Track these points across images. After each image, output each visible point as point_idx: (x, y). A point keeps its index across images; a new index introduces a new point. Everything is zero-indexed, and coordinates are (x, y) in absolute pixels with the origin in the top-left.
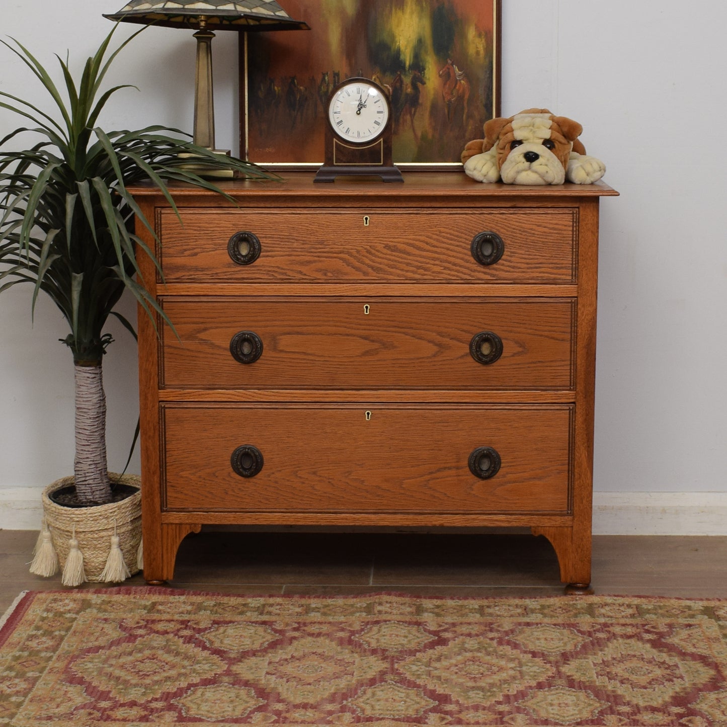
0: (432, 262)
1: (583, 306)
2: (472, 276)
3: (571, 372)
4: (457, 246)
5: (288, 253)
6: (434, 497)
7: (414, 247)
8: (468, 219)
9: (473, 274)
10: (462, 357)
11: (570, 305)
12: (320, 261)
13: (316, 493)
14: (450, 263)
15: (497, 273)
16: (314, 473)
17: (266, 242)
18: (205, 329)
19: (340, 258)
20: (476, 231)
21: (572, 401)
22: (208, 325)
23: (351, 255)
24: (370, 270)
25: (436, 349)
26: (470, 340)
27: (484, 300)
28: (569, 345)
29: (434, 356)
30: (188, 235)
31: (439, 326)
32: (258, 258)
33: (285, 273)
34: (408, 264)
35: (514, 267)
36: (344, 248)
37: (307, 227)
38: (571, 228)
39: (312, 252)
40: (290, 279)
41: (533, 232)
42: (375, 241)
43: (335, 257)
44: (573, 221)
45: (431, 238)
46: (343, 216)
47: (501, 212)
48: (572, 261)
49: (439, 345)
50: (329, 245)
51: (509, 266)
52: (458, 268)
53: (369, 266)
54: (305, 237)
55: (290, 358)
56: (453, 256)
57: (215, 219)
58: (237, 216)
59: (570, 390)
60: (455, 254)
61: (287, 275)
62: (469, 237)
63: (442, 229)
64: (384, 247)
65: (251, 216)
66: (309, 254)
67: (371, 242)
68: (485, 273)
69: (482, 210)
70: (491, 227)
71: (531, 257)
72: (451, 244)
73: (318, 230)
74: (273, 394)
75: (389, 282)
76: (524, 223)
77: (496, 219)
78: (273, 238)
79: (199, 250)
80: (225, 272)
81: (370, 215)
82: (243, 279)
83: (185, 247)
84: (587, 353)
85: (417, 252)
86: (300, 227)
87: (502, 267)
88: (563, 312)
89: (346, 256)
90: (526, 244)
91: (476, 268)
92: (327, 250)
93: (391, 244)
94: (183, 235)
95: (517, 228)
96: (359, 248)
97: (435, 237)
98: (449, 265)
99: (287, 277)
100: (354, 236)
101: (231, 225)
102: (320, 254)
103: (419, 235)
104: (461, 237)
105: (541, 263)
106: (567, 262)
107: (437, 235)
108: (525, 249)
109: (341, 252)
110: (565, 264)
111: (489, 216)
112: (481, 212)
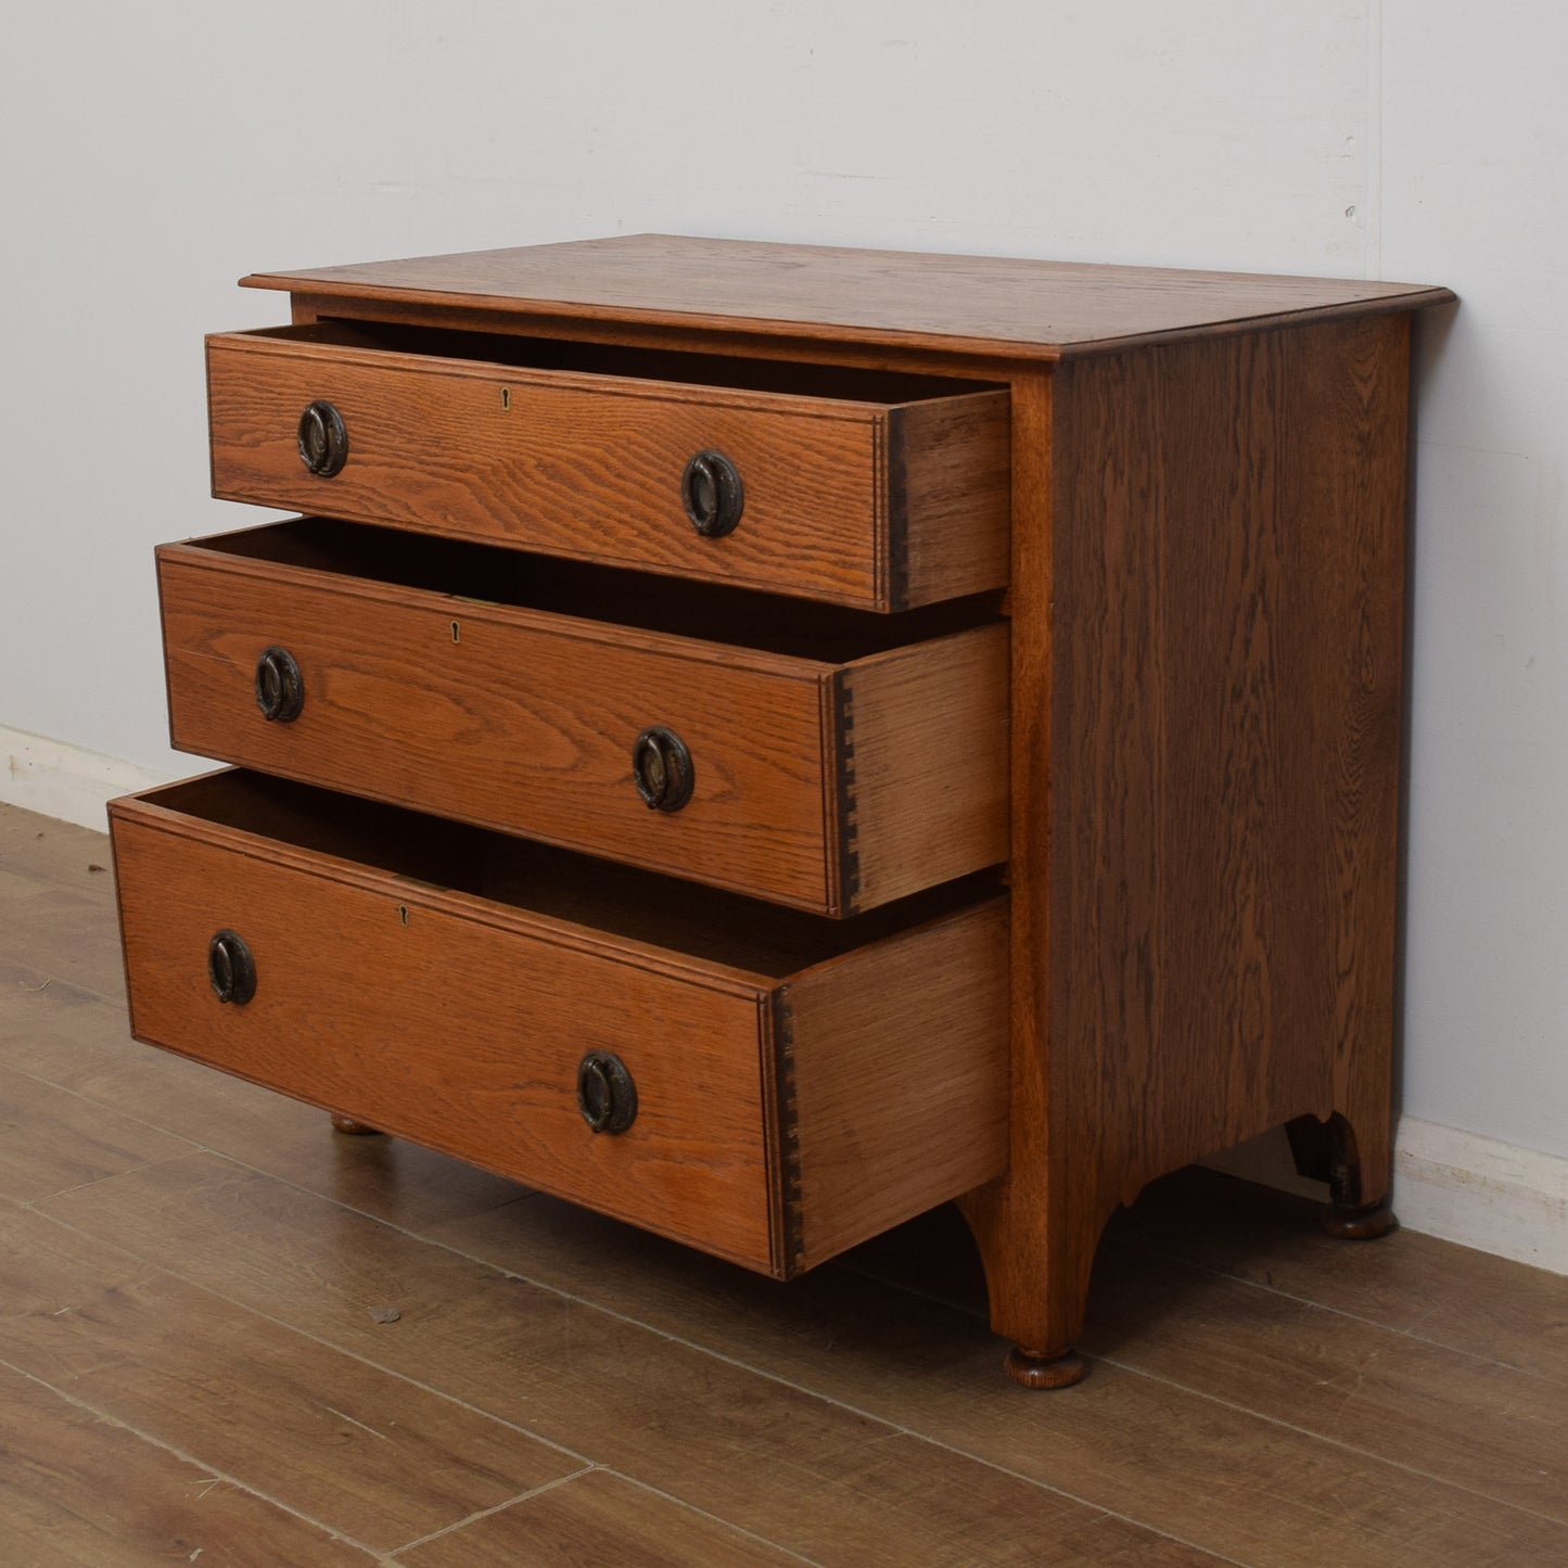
0: (618, 515)
2: (687, 561)
4: (660, 480)
5: (387, 459)
7: (586, 474)
8: (676, 413)
9: (688, 556)
12: (438, 486)
14: (648, 521)
15: (730, 559)
17: (356, 428)
19: (467, 483)
20: (692, 446)
23: (483, 477)
24: (514, 518)
30: (245, 399)
32: (344, 465)
33: (386, 505)
34: (576, 514)
35: (763, 550)
36: (472, 460)
37: (414, 401)
38: (870, 462)
39: (422, 462)
40: (393, 521)
41: (797, 462)
42: (521, 450)
43: (459, 480)
44: (874, 444)
45: (613, 454)
47: (737, 402)
48: (875, 550)
51: (752, 545)
52: (660, 537)
53: (514, 509)
54: (412, 426)
56: (654, 506)
57: (283, 368)
58: (311, 363)
60: (656, 500)
61: (389, 511)
62: (679, 461)
63: (632, 435)
64: (536, 466)
65: (333, 366)
66: (419, 466)
67: (515, 452)
68: (710, 557)
70: (718, 439)
72: (648, 474)
73: (430, 410)
76: (778, 436)
77: (727, 418)
78: (364, 421)
79: (262, 434)
80: (300, 490)
81: (510, 385)
82: (326, 508)
83: (242, 426)
85: (590, 485)
86: (402, 400)
87: (740, 546)
89: (476, 479)
90: (786, 494)
91: (693, 542)
92: (445, 460)
93: (548, 459)
94: (239, 399)
95: (766, 447)
96: (496, 463)
97: (621, 452)
98: (646, 527)
99: (389, 516)
100: (487, 433)
101: (303, 385)
102: (435, 469)
103: (594, 445)
104: (664, 459)
105: (814, 547)
106: (865, 551)
107: (624, 448)
108: (784, 506)
109: (468, 469)
110: (861, 556)
111: (714, 411)
112: (700, 398)
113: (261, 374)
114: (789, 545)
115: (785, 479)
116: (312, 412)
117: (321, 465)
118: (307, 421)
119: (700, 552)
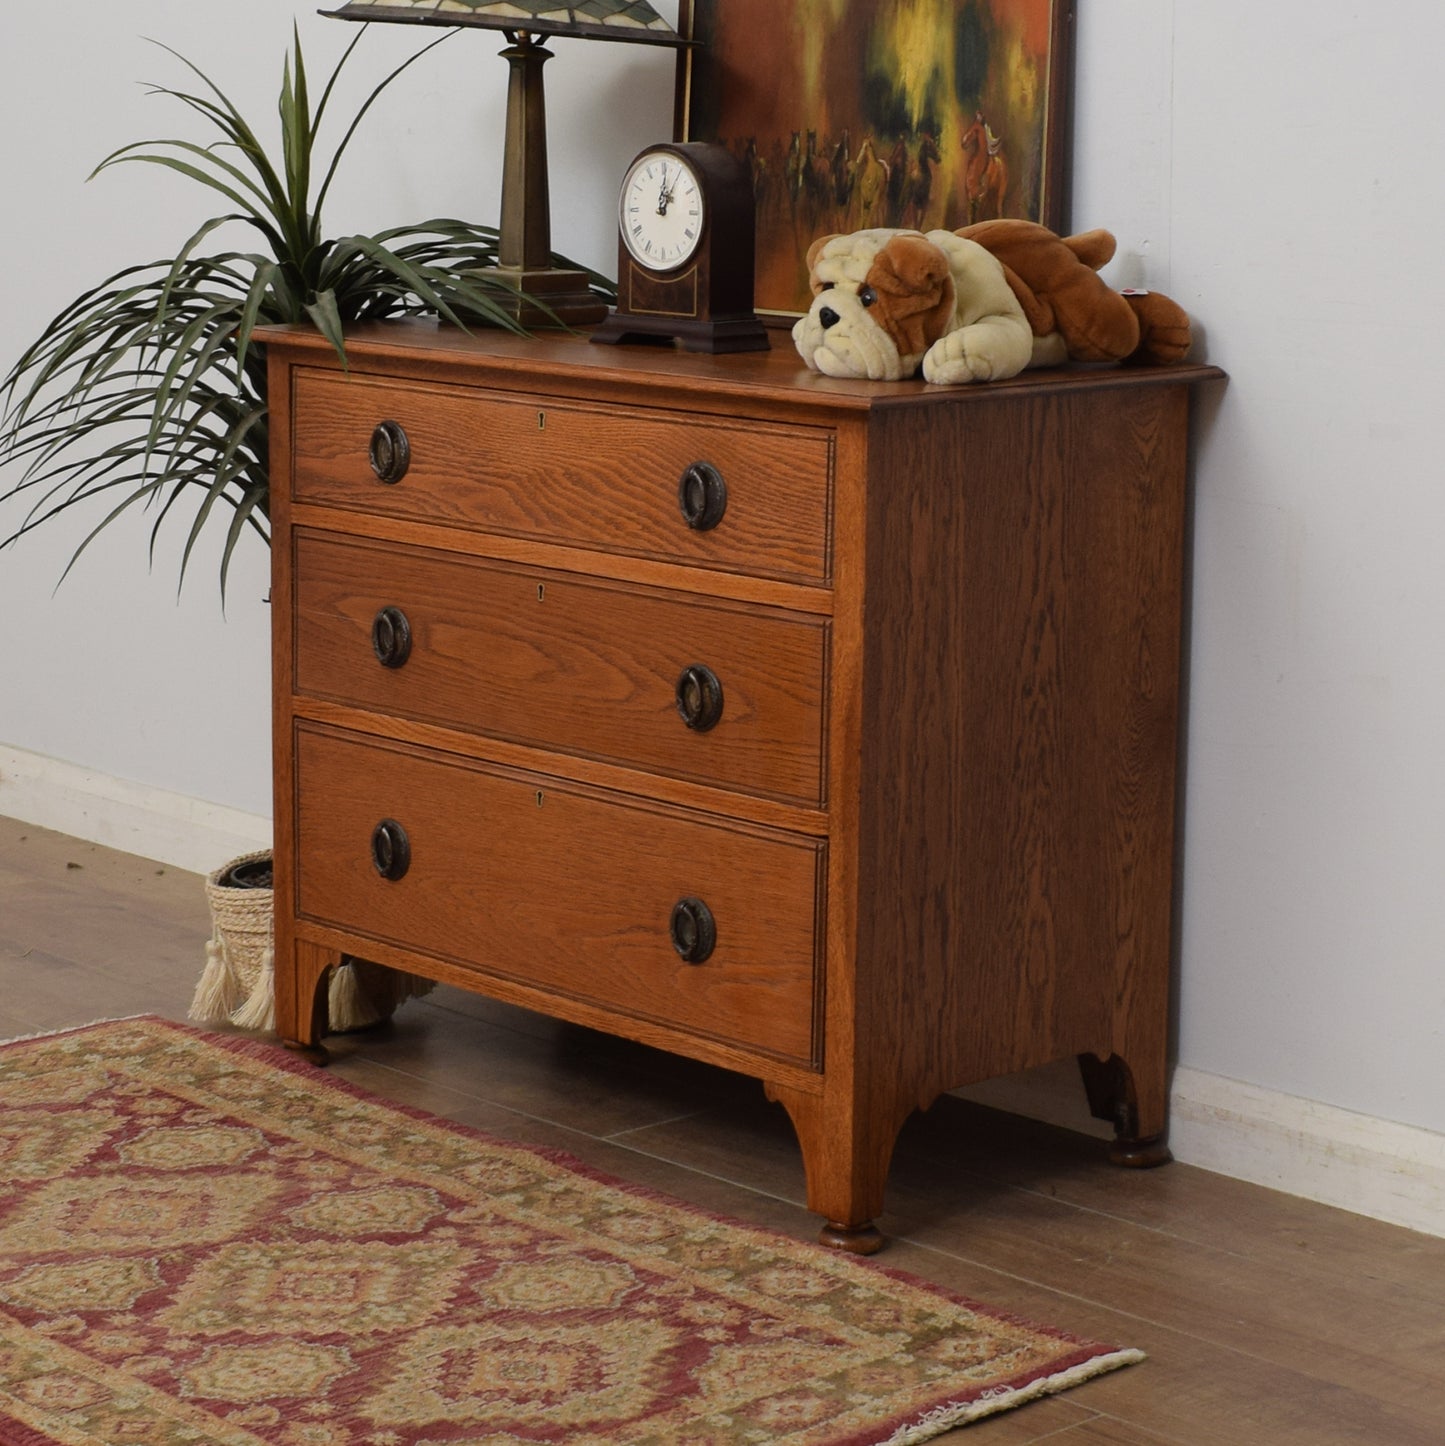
0: (628, 513)
1: (842, 637)
3: (820, 773)
4: (662, 485)
5: (442, 469)
7: (603, 480)
8: (678, 434)
9: (682, 545)
11: (821, 630)
12: (482, 490)
14: (651, 518)
16: (471, 893)
17: (418, 444)
18: (345, 595)
19: (507, 488)
20: (688, 459)
21: (823, 832)
22: (348, 588)
23: (519, 483)
24: (543, 517)
25: (630, 686)
26: (676, 677)
27: (704, 601)
28: (819, 714)
30: (324, 420)
31: (634, 642)
32: (405, 473)
33: (439, 508)
34: (592, 511)
35: (740, 540)
36: (511, 469)
37: (466, 422)
38: (825, 471)
39: (471, 471)
40: (445, 519)
41: (769, 471)
42: (551, 461)
43: (501, 486)
44: (828, 457)
45: (626, 465)
46: (511, 407)
47: (723, 424)
48: (826, 539)
49: (635, 679)
50: (494, 461)
52: (662, 530)
53: (544, 508)
54: (464, 442)
55: (445, 668)
56: (654, 505)
57: (359, 394)
58: (382, 391)
59: (819, 809)
60: (657, 500)
61: (441, 512)
62: (677, 471)
63: (642, 450)
64: (564, 475)
65: (400, 393)
66: (469, 475)
67: (546, 463)
68: (698, 546)
69: (698, 418)
70: (709, 454)
72: (651, 480)
73: (480, 429)
74: (423, 730)
75: (570, 543)
76: (757, 452)
77: (717, 437)
78: (424, 438)
79: (338, 448)
80: (368, 494)
81: (547, 410)
82: (388, 509)
83: (322, 441)
84: (846, 737)
85: (606, 489)
86: (457, 421)
87: (723, 538)
88: (811, 644)
89: (514, 485)
90: (758, 495)
91: (685, 534)
92: (490, 469)
93: (573, 469)
94: (320, 419)
95: (745, 459)
96: (531, 472)
97: (631, 463)
98: (649, 522)
99: (441, 515)
100: (525, 448)
101: (375, 408)
102: (482, 477)
103: (611, 457)
104: (666, 469)
105: (779, 538)
106: (818, 540)
107: (635, 461)
108: (758, 506)
109: (508, 477)
110: (816, 544)
111: (706, 431)
112: (696, 421)
113: (339, 399)
114: (760, 536)
115: (760, 484)
116: (382, 430)
117: (387, 472)
118: (377, 437)
119: (690, 542)
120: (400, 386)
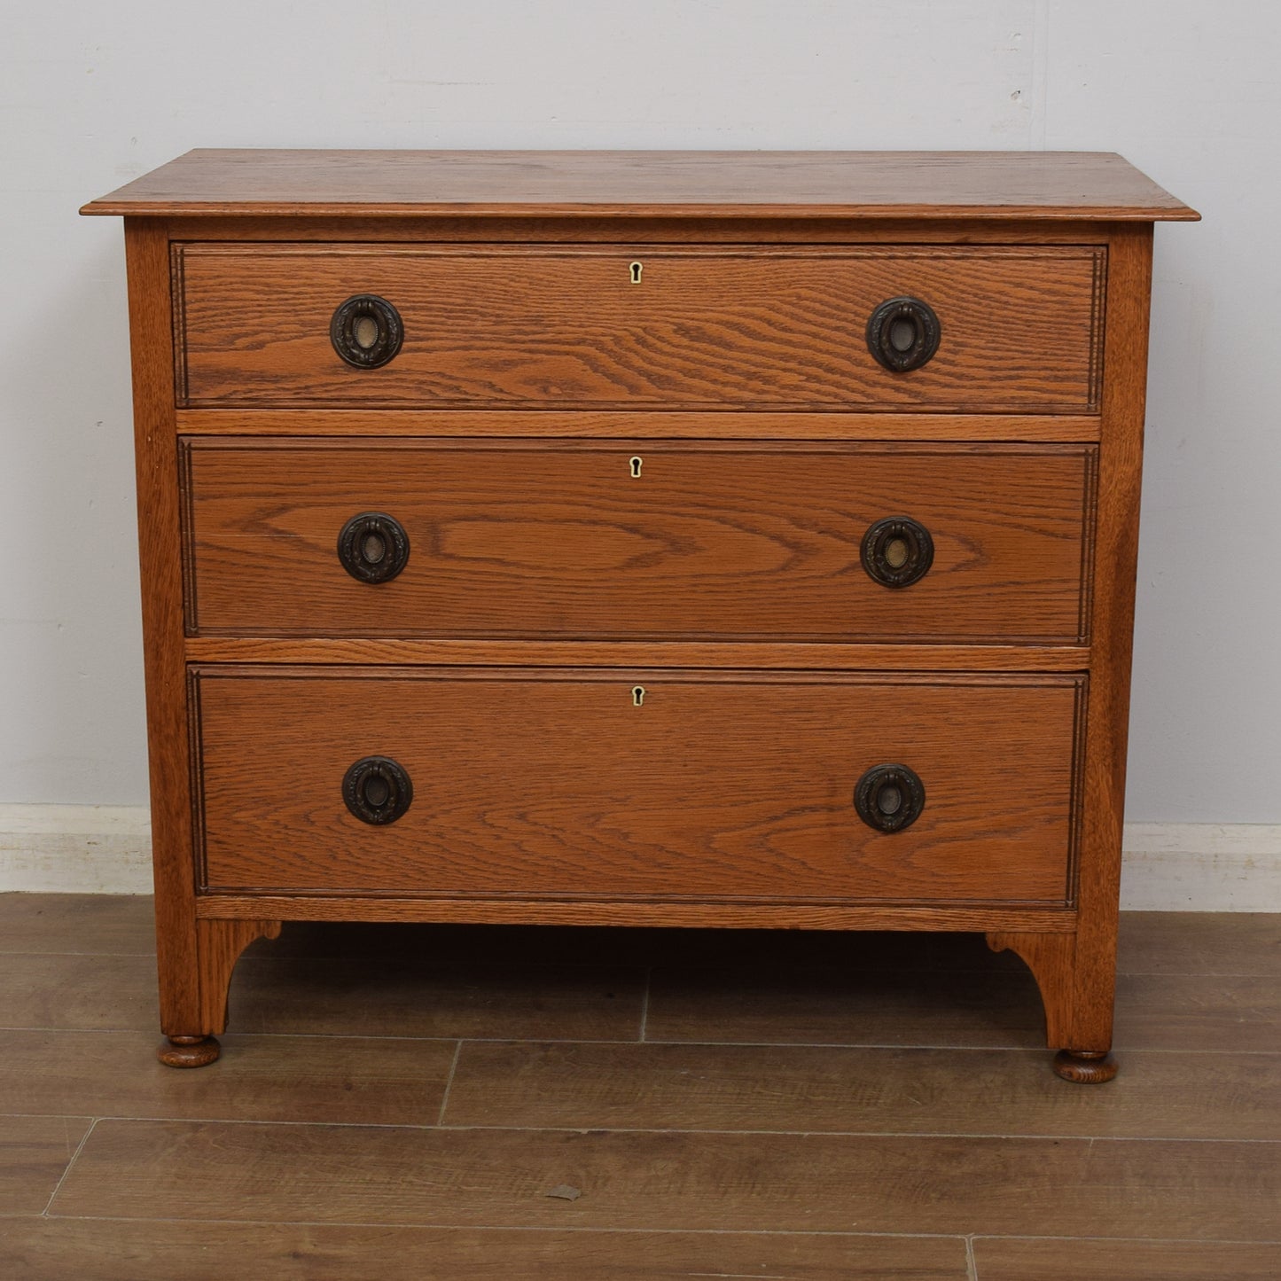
0: (782, 364)
1: (1112, 463)
2: (868, 396)
3: (1080, 607)
4: (837, 329)
5: (462, 343)
6: (780, 870)
7: (742, 332)
8: (861, 269)
9: (870, 390)
10: (843, 572)
11: (1083, 459)
12: (535, 361)
13: (527, 858)
14: (819, 365)
15: (923, 389)
16: (522, 817)
17: (415, 318)
18: (284, 509)
19: (578, 355)
20: (880, 296)
21: (1083, 667)
22: (289, 500)
23: (601, 348)
24: (643, 381)
25: (787, 553)
26: (862, 535)
27: (895, 449)
28: (1079, 547)
29: (783, 569)
30: (240, 304)
31: (795, 505)
32: (397, 353)
33: (458, 388)
34: (725, 369)
35: (961, 377)
36: (587, 333)
37: (505, 285)
38: (1089, 291)
39: (514, 341)
40: (468, 400)
41: (1004, 298)
42: (655, 318)
43: (567, 353)
44: (1094, 275)
45: (778, 311)
46: (584, 261)
47: (935, 254)
48: (1091, 363)
49: (794, 546)
50: (554, 325)
51: (948, 374)
52: (837, 377)
53: (641, 372)
54: (500, 309)
55: (470, 572)
56: (828, 352)
57: (301, 268)
58: (350, 259)
59: (1078, 644)
60: (831, 347)
61: (460, 393)
62: (863, 311)
63: (804, 292)
64: (675, 331)
65: (383, 260)
66: (510, 346)
67: (647, 320)
68: (897, 389)
69: (892, 250)
70: (912, 287)
71: (999, 354)
72: (821, 325)
73: (529, 292)
74: (430, 647)
75: (686, 407)
76: (984, 279)
77: (924, 269)
78: (430, 309)
79: (266, 336)
80: (327, 384)
81: (645, 261)
82: (366, 399)
83: (236, 330)
84: (1118, 564)
85: (747, 342)
86: (489, 285)
87: (935, 377)
88: (1068, 475)
89: (592, 351)
90: (990, 326)
91: (876, 378)
92: (548, 336)
93: (690, 323)
94: (232, 303)
95: (970, 289)
96: (619, 333)
97: (787, 308)
98: (818, 372)
99: (467, 397)
100: (608, 306)
101: (336, 282)
102: (533, 346)
103: (753, 305)
104: (843, 310)
105: (1021, 367)
106: (1079, 365)
107: (792, 305)
108: (987, 337)
109: (579, 342)
110: (1075, 370)
111: (907, 263)
112: (890, 254)
113: (267, 277)
114: (990, 369)
115: (992, 314)
119: (884, 386)
120: (375, 252)
